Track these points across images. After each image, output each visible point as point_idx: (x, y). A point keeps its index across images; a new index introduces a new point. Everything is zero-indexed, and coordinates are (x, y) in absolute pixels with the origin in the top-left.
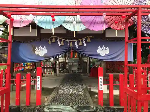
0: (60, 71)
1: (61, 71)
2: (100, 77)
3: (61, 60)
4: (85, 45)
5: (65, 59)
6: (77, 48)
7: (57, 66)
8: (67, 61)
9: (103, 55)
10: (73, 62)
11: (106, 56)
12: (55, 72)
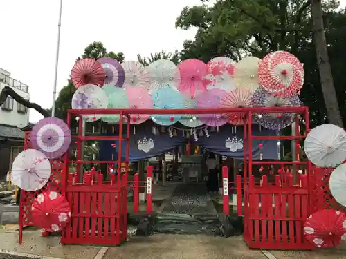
0: (168, 179)
1: (170, 177)
2: (224, 179)
3: (169, 157)
4: (208, 136)
5: (177, 157)
6: (196, 139)
7: (164, 170)
8: (180, 160)
9: (234, 150)
10: (191, 162)
11: (239, 151)
12: (160, 179)
